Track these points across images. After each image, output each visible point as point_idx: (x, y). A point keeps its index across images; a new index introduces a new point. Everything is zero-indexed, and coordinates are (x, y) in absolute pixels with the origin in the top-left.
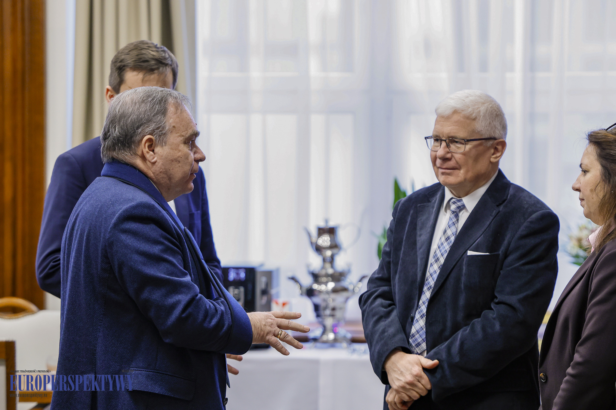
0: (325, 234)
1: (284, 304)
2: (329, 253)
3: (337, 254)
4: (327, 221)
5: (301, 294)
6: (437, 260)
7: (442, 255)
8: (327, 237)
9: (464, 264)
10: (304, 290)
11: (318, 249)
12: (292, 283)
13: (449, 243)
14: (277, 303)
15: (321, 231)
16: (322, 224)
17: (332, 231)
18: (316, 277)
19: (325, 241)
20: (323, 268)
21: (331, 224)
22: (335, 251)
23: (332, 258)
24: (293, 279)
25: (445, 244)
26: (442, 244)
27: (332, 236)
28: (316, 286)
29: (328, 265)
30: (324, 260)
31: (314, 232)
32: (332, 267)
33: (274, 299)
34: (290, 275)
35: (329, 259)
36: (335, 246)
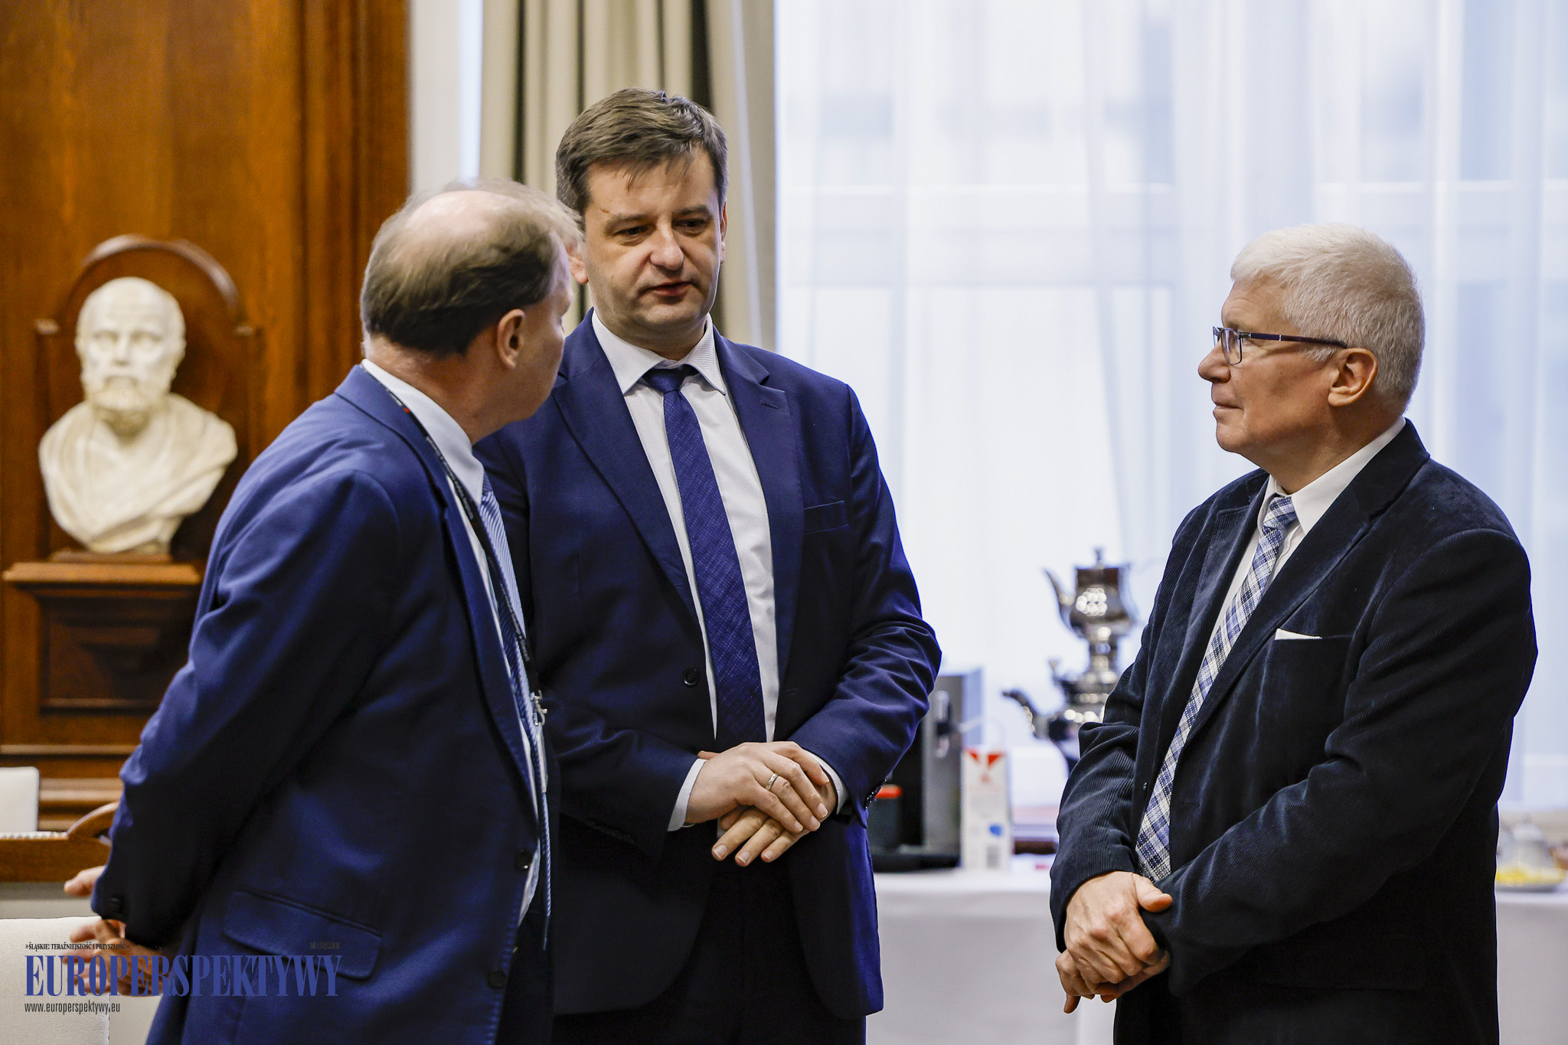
0: (1093, 586)
1: (992, 758)
2: (1104, 632)
3: (1124, 635)
4: (1099, 554)
5: (1036, 735)
6: (1218, 651)
7: (1230, 637)
8: (1099, 594)
9: (1266, 660)
10: (1043, 722)
11: (1078, 623)
12: (1013, 705)
13: (1247, 608)
14: (975, 756)
15: (1085, 579)
16: (1088, 562)
17: (1110, 578)
18: (1071, 691)
19: (1095, 601)
20: (1091, 669)
21: (1111, 560)
22: (1120, 627)
23: (1113, 644)
24: (1015, 696)
25: (1240, 610)
26: (1234, 610)
27: (1112, 590)
28: (1071, 715)
29: (1102, 663)
30: (1093, 650)
31: (1068, 583)
32: (1112, 667)
33: (969, 744)
34: (1009, 686)
35: (1104, 648)
36: (1117, 615)
